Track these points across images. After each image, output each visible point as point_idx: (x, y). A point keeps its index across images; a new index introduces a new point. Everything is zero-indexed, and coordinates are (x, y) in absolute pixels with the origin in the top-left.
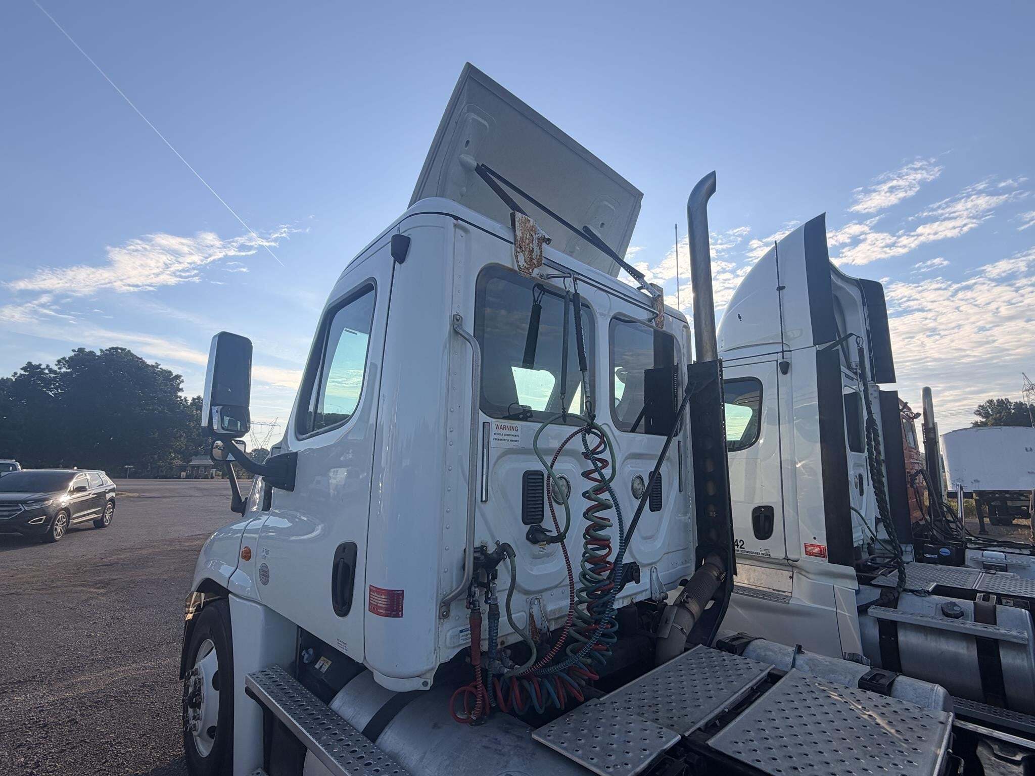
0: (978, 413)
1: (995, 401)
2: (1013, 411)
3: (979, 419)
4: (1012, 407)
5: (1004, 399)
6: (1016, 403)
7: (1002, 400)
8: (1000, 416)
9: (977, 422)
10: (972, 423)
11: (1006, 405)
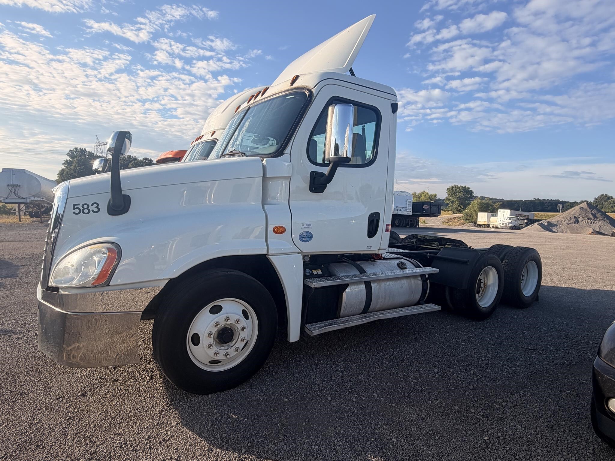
0: (68, 154)
1: (79, 149)
2: (87, 157)
3: (69, 158)
4: (87, 154)
5: (83, 149)
6: (89, 152)
7: (82, 149)
8: (81, 158)
9: (67, 160)
10: (64, 160)
11: (84, 152)
